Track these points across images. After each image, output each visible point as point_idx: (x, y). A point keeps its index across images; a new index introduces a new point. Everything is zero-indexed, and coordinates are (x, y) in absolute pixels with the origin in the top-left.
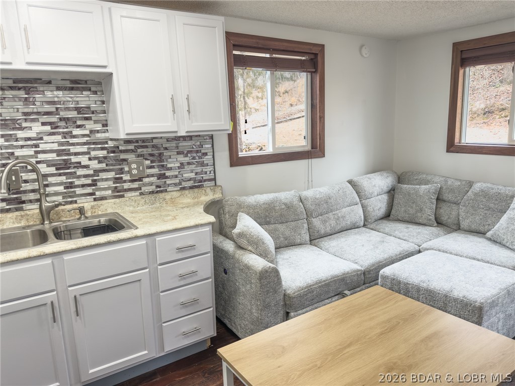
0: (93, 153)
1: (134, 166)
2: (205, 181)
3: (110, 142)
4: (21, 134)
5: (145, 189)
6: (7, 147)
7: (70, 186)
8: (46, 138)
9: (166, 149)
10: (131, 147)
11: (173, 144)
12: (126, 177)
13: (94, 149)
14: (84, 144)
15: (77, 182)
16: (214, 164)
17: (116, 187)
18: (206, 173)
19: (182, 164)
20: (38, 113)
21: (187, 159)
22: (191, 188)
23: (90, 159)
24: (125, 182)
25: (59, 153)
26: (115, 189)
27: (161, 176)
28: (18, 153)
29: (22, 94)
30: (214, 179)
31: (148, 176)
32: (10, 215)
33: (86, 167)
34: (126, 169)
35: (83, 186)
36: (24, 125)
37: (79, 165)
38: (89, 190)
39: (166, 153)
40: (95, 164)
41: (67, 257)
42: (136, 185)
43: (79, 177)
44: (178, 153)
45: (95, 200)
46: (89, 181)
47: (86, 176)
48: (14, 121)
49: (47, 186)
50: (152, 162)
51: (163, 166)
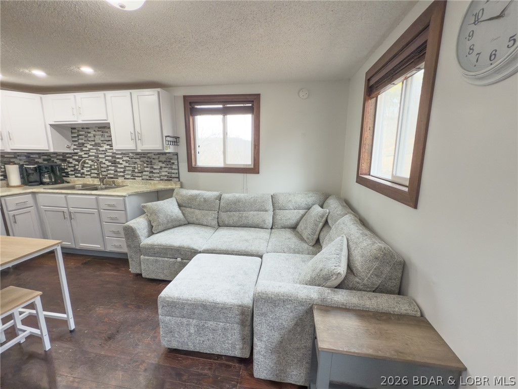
0: (125, 159)
1: (139, 166)
2: (174, 177)
3: (130, 154)
4: (101, 149)
5: (144, 177)
6: (97, 153)
7: (116, 171)
8: (108, 151)
9: (154, 159)
10: (138, 157)
11: (157, 157)
12: (136, 171)
13: (125, 157)
14: (121, 154)
15: (119, 170)
16: (178, 169)
17: (133, 175)
18: (174, 173)
19: (161, 167)
20: (106, 141)
21: (164, 165)
22: (166, 180)
23: (123, 161)
24: (136, 172)
25: (113, 157)
26: (132, 176)
27: (151, 172)
28: (100, 156)
29: (100, 133)
30: (178, 178)
31: (145, 171)
32: (96, 179)
33: (121, 164)
34: (136, 167)
35: (121, 172)
36: (102, 145)
37: (119, 163)
38: (122, 174)
39: (153, 161)
40: (125, 164)
41: (69, 196)
42: (140, 175)
43: (119, 168)
44: (159, 161)
45: (125, 179)
46: (122, 170)
47: (121, 168)
48: (99, 143)
49: (109, 170)
50: (147, 164)
51: (152, 167)
